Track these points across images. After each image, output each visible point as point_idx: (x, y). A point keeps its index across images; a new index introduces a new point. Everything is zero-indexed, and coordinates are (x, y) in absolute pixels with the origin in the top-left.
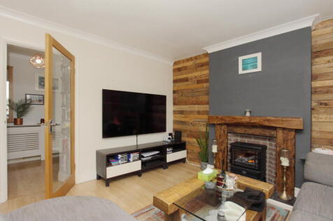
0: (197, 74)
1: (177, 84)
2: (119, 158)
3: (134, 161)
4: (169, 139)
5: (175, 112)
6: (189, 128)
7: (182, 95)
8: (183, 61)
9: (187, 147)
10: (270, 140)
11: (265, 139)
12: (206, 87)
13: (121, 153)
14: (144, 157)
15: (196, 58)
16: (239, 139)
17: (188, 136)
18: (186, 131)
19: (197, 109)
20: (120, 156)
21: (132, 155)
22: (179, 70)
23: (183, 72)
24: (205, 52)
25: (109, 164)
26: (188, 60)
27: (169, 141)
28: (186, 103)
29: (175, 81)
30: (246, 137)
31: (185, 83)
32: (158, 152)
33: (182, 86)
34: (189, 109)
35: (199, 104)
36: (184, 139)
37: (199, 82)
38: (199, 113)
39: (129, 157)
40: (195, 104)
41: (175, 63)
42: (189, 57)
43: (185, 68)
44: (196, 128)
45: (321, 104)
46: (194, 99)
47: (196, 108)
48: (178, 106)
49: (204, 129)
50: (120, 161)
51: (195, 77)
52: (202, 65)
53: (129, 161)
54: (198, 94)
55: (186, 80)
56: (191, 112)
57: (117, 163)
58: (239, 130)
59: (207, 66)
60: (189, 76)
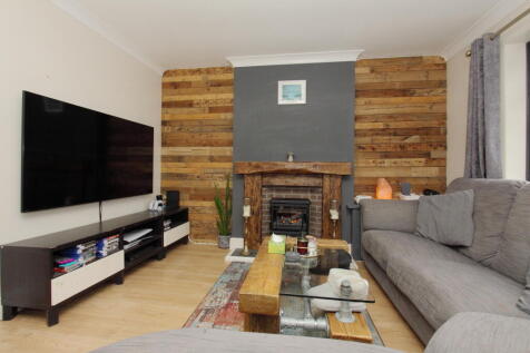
0: (210, 97)
1: (170, 110)
2: (79, 252)
3: (109, 254)
4: (160, 205)
5: (165, 159)
6: (195, 184)
7: (180, 129)
8: (184, 72)
9: (191, 216)
10: (312, 191)
11: (306, 191)
12: (225, 120)
13: (84, 241)
14: (127, 243)
15: (208, 71)
16: (275, 194)
17: (191, 199)
18: (188, 190)
19: (208, 154)
20: (81, 248)
21: (106, 242)
22: (175, 85)
23: (183, 90)
24: (227, 65)
25: (56, 270)
26: (193, 72)
27: (160, 209)
28: (188, 144)
29: (165, 105)
30: (285, 191)
31: (186, 110)
32: (149, 231)
33: (181, 114)
34: (193, 153)
35: (212, 145)
36: (185, 203)
37: (212, 110)
38: (212, 159)
39: (100, 246)
40: (205, 145)
41: (166, 74)
42: (195, 67)
43: (189, 84)
44: (207, 183)
45: (360, 148)
46: (203, 137)
47: (207, 151)
48: (171, 149)
49: (222, 185)
50: (81, 260)
51: (207, 102)
52: (219, 84)
53: (98, 256)
54: (210, 129)
55: (190, 104)
56: (197, 159)
57: (75, 263)
58: (278, 181)
59: (230, 87)
60: (196, 98)
